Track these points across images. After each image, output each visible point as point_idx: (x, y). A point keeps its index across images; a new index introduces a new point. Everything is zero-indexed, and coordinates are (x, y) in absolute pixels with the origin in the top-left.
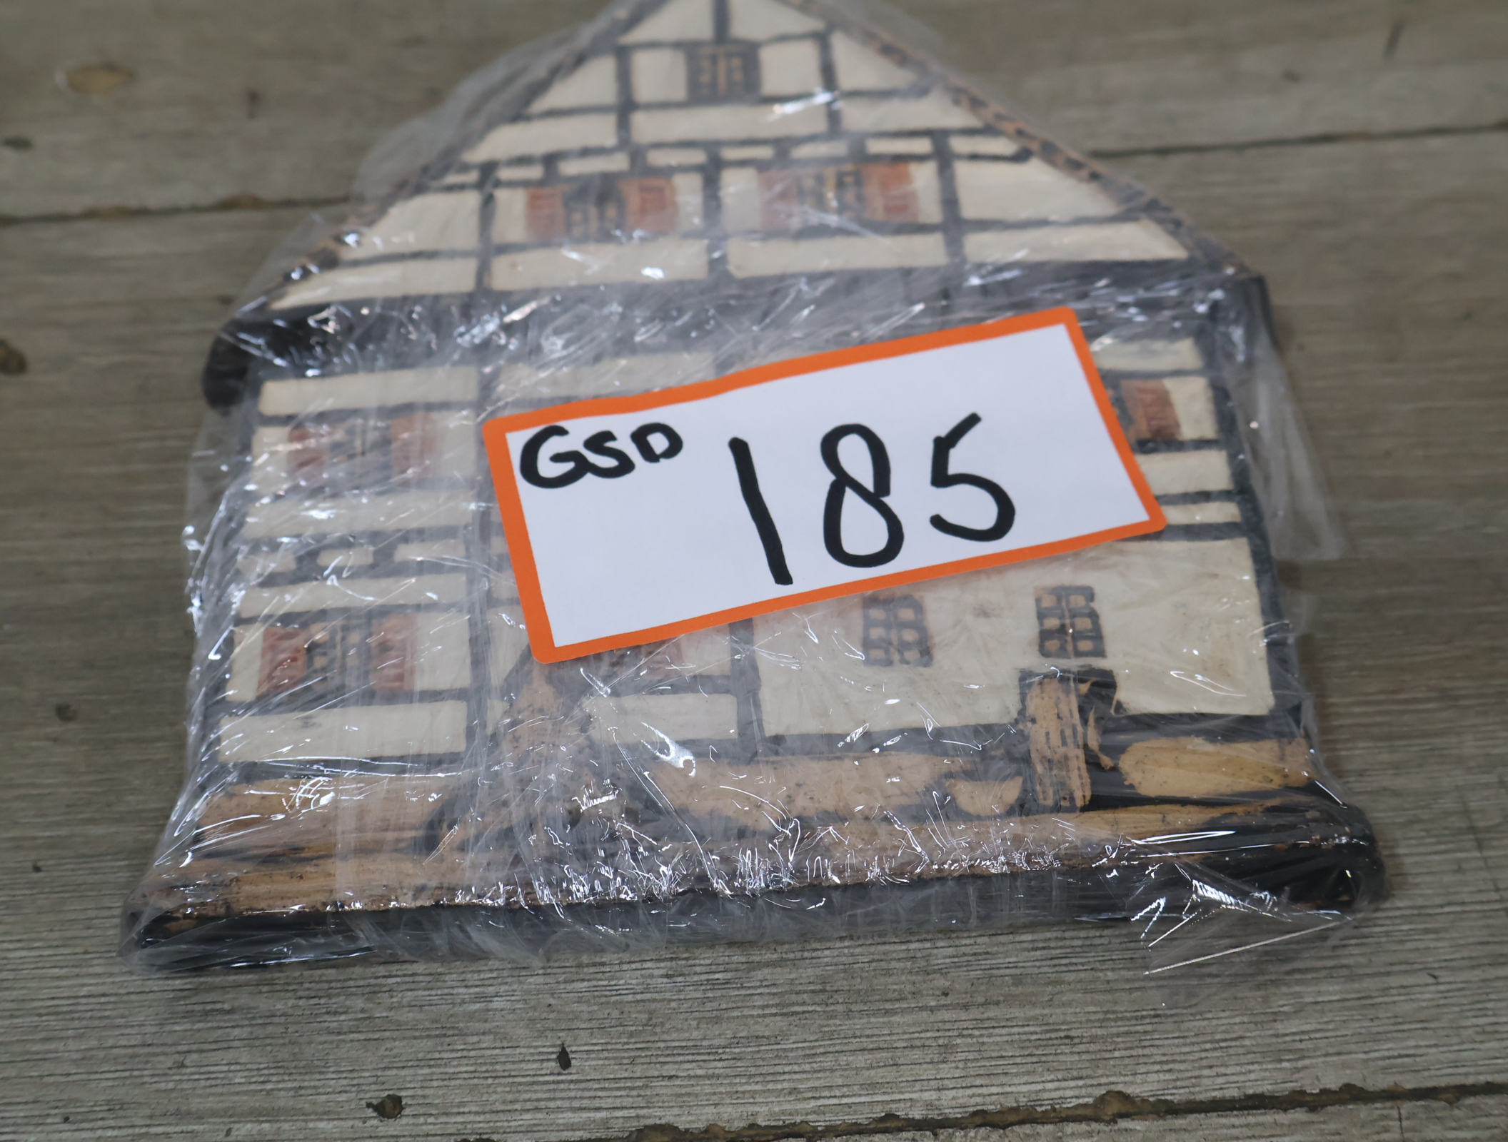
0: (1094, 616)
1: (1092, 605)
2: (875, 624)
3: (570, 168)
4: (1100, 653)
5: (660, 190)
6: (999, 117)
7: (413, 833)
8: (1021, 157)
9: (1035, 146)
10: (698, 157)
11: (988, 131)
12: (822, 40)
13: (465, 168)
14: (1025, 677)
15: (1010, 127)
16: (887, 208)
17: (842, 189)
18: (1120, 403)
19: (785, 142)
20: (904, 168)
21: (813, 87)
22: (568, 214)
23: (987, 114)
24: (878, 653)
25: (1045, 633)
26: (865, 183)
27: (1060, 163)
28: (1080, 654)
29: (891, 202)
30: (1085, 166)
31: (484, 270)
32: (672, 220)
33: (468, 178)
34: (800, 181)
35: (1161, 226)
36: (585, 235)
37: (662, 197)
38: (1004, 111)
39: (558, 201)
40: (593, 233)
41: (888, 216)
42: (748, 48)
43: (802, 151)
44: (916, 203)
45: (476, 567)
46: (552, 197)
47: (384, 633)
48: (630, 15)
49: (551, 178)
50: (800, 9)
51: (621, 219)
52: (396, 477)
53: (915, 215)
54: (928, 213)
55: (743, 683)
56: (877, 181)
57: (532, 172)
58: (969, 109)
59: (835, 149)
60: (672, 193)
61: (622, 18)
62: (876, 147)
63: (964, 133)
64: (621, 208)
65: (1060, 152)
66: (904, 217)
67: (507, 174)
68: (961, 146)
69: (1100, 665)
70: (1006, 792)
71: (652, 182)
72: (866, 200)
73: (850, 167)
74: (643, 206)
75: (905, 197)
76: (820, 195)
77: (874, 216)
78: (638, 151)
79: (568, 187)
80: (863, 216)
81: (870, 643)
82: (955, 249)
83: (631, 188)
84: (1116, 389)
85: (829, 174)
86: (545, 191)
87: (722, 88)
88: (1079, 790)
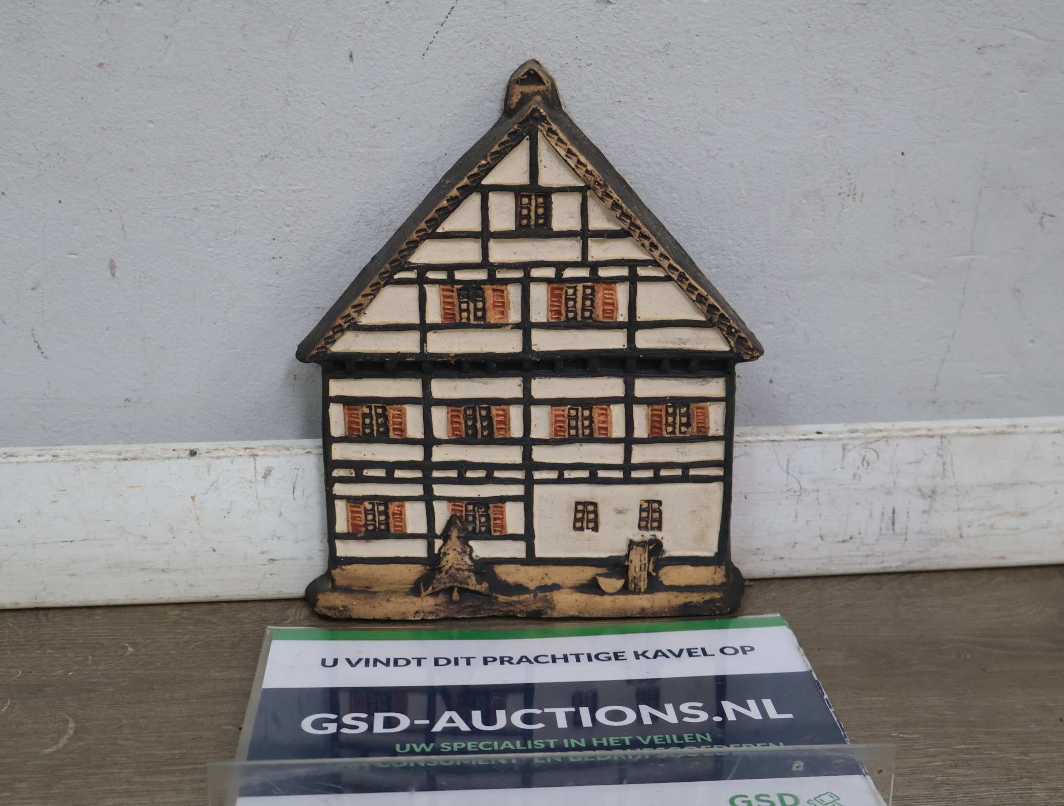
0: (660, 513)
1: (660, 508)
2: (580, 511)
3: (459, 275)
4: (659, 528)
5: (502, 291)
6: (662, 255)
7: (410, 586)
8: (668, 279)
9: (675, 277)
10: (519, 274)
11: (655, 264)
12: (583, 191)
13: (410, 269)
14: (631, 544)
15: (665, 263)
16: (604, 311)
17: (585, 298)
18: (688, 415)
19: (560, 266)
20: (614, 285)
21: (576, 226)
22: (460, 303)
23: (656, 254)
24: (578, 525)
25: (641, 519)
26: (595, 294)
27: (685, 287)
28: (653, 529)
29: (606, 307)
30: (697, 289)
31: (423, 341)
32: (508, 313)
33: (412, 275)
34: (566, 291)
35: (722, 330)
36: (468, 319)
37: (502, 297)
38: (665, 253)
39: (455, 294)
40: (472, 317)
41: (604, 317)
42: (547, 193)
43: (569, 273)
44: (617, 309)
45: (427, 482)
46: (453, 291)
47: (393, 507)
48: (488, 163)
49: (451, 280)
50: (574, 169)
51: (484, 310)
52: (392, 435)
53: (616, 318)
54: (622, 315)
55: (528, 536)
56: (601, 293)
57: (442, 276)
58: (648, 249)
59: (584, 273)
60: (508, 294)
61: (484, 165)
62: (603, 273)
63: (644, 263)
64: (484, 303)
65: (687, 279)
66: (612, 318)
67: (431, 275)
68: (642, 272)
69: (659, 535)
70: (620, 583)
71: (498, 287)
72: (595, 305)
73: (590, 284)
74: (494, 302)
75: (613, 304)
76: (575, 301)
77: (598, 316)
78: (492, 268)
79: (459, 287)
80: (593, 315)
81: (576, 520)
82: (631, 339)
83: (489, 291)
84: (688, 407)
85: (580, 287)
86: (448, 287)
87: (533, 222)
88: (643, 585)
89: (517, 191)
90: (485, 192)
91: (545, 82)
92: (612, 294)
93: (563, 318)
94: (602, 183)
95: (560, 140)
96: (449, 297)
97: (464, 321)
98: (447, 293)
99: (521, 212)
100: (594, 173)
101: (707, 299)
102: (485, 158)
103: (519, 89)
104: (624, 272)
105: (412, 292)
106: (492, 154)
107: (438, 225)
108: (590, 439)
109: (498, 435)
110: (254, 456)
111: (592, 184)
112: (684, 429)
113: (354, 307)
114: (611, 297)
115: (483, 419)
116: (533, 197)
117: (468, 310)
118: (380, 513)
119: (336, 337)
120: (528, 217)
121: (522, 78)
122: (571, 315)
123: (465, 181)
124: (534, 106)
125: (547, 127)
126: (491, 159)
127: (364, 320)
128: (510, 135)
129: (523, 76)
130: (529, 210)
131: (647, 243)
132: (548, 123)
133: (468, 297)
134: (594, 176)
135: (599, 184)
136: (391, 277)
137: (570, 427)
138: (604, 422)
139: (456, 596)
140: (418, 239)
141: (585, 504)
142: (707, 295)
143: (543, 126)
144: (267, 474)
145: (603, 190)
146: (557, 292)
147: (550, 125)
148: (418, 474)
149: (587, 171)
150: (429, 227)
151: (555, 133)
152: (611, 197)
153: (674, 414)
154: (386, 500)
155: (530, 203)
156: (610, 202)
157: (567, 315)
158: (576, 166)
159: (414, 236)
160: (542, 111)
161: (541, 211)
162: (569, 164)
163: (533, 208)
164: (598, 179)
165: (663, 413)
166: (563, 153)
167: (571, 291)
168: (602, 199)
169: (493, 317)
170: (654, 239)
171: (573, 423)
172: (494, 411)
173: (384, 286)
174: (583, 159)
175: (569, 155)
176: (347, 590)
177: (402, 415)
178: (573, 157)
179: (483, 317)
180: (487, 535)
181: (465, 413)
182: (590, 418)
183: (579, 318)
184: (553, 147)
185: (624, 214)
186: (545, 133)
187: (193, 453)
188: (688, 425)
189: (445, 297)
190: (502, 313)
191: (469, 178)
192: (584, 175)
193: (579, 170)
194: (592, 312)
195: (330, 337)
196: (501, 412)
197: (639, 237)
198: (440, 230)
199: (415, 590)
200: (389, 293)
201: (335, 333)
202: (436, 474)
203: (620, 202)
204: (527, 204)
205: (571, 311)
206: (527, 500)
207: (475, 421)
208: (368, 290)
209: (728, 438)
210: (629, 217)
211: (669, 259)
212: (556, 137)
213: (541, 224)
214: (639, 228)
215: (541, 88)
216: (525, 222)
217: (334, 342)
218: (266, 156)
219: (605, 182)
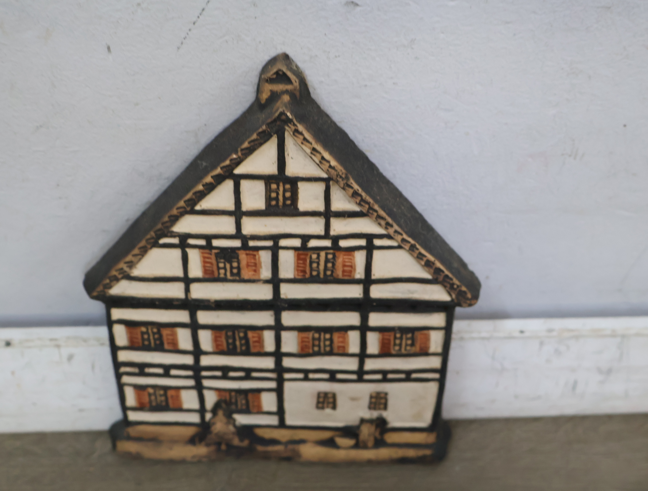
0: (386, 400)
1: (387, 397)
2: (321, 398)
3: (216, 243)
4: (385, 408)
5: (255, 255)
6: (396, 232)
7: (187, 439)
9: (407, 247)
10: (269, 243)
11: (389, 237)
12: (327, 181)
13: (173, 236)
15: (399, 238)
16: (344, 271)
17: (327, 261)
18: (413, 339)
19: (305, 238)
20: (353, 253)
21: (320, 207)
22: (218, 263)
23: (391, 231)
24: (320, 405)
25: (371, 403)
26: (336, 259)
27: (416, 255)
28: (380, 409)
29: (346, 268)
30: (425, 256)
31: (187, 290)
32: (259, 271)
33: (176, 241)
34: (311, 257)
35: (445, 287)
36: (225, 274)
37: (255, 259)
38: (399, 229)
39: (213, 257)
40: (228, 274)
41: (343, 275)
42: (294, 182)
43: (313, 243)
44: (355, 270)
45: (198, 378)
46: (211, 254)
47: (170, 393)
48: (239, 157)
49: (209, 246)
50: (318, 165)
51: (239, 268)
52: (166, 346)
53: (354, 276)
54: (360, 273)
55: (281, 412)
56: (341, 258)
57: (202, 242)
58: (384, 227)
59: (327, 243)
60: (259, 258)
61: (235, 159)
62: (343, 243)
63: (380, 237)
64: (239, 263)
65: (417, 249)
66: (350, 276)
67: (191, 241)
68: (377, 242)
69: (385, 414)
70: (351, 442)
71: (251, 252)
72: (336, 267)
73: (331, 251)
74: (248, 263)
75: (351, 266)
76: (318, 264)
77: (338, 275)
78: (245, 239)
79: (216, 251)
80: (334, 274)
81: (318, 402)
82: (366, 291)
83: (243, 256)
84: (413, 334)
85: (323, 254)
86: (207, 251)
87: (281, 203)
88: (371, 443)
89: (267, 179)
90: (237, 180)
91: (293, 81)
92: (351, 259)
93: (308, 276)
94: (344, 176)
95: (305, 139)
96: (208, 258)
97: (222, 276)
98: (206, 255)
99: (270, 196)
100: (336, 168)
101: (433, 263)
102: (236, 153)
103: (268, 88)
104: (362, 242)
105: (177, 253)
106: (242, 150)
107: (195, 204)
108: (331, 353)
109: (253, 350)
110: (58, 346)
111: (334, 177)
112: (408, 348)
113: (126, 263)
114: (350, 260)
115: (241, 339)
116: (281, 184)
117: (225, 268)
118: (161, 396)
119: (112, 284)
120: (277, 199)
121: (271, 77)
122: (315, 273)
123: (218, 171)
124: (281, 110)
125: (293, 128)
126: (242, 154)
127: (136, 272)
128: (259, 134)
129: (272, 75)
130: (278, 194)
131: (383, 223)
132: (294, 125)
133: (224, 258)
134: (336, 171)
135: (341, 177)
136: (157, 242)
137: (314, 345)
138: (342, 342)
139: (223, 447)
140: (179, 214)
141: (326, 394)
142: (435, 261)
143: (290, 127)
144: (70, 358)
145: (345, 181)
146: (302, 257)
147: (297, 126)
148: (190, 373)
149: (330, 166)
150: (188, 206)
151: (301, 134)
152: (352, 188)
153: (401, 338)
154: (166, 388)
155: (278, 188)
156: (351, 191)
157: (311, 274)
158: (320, 162)
159: (175, 212)
160: (289, 114)
161: (288, 194)
162: (314, 161)
163: (281, 192)
164: (340, 173)
165: (392, 338)
166: (308, 151)
167: (314, 256)
168: (344, 189)
169: (246, 274)
170: (390, 220)
171: (317, 343)
172: (250, 334)
173: (151, 248)
174: (327, 156)
175: (313, 152)
176: (139, 439)
177: (174, 335)
178: (318, 155)
179: (239, 274)
180: (247, 411)
181: (226, 334)
182: (331, 340)
183: (322, 276)
184: (299, 145)
185: (362, 200)
186: (292, 133)
187: (8, 344)
188: (413, 345)
189: (204, 257)
190: (255, 271)
191: (222, 168)
192: (328, 170)
193: (323, 165)
194: (332, 272)
195: (108, 284)
196: (256, 335)
197: (376, 218)
198: (198, 208)
199: (192, 441)
200: (155, 253)
201: (111, 281)
202: (204, 373)
203: (360, 191)
204: (276, 189)
205: (315, 270)
206: (279, 392)
207: (234, 340)
208: (136, 251)
209: (445, 354)
210: (368, 203)
211: (401, 234)
212: (301, 137)
213: (288, 205)
214: (376, 211)
215: (289, 87)
216: (274, 203)
217: (110, 287)
218: (41, 126)
219: (346, 175)
